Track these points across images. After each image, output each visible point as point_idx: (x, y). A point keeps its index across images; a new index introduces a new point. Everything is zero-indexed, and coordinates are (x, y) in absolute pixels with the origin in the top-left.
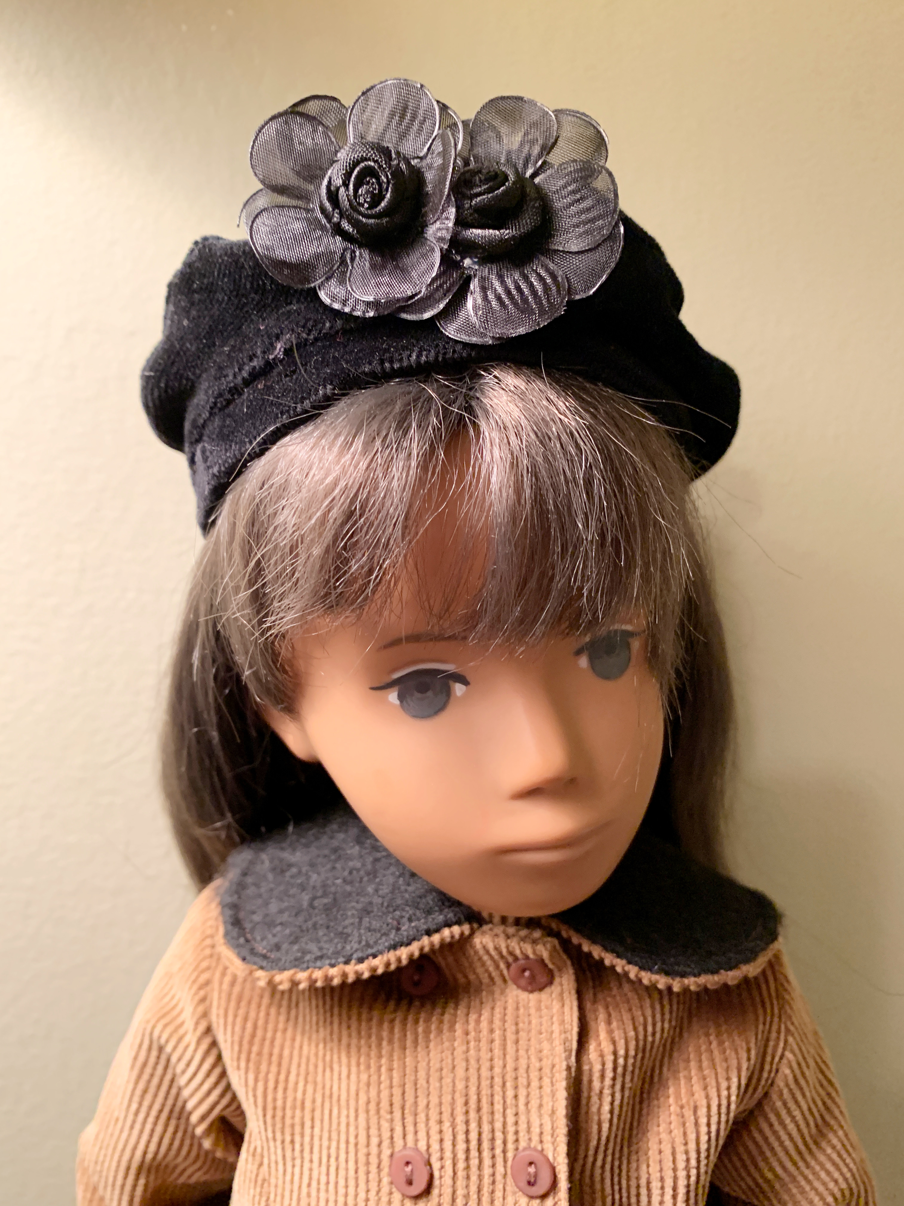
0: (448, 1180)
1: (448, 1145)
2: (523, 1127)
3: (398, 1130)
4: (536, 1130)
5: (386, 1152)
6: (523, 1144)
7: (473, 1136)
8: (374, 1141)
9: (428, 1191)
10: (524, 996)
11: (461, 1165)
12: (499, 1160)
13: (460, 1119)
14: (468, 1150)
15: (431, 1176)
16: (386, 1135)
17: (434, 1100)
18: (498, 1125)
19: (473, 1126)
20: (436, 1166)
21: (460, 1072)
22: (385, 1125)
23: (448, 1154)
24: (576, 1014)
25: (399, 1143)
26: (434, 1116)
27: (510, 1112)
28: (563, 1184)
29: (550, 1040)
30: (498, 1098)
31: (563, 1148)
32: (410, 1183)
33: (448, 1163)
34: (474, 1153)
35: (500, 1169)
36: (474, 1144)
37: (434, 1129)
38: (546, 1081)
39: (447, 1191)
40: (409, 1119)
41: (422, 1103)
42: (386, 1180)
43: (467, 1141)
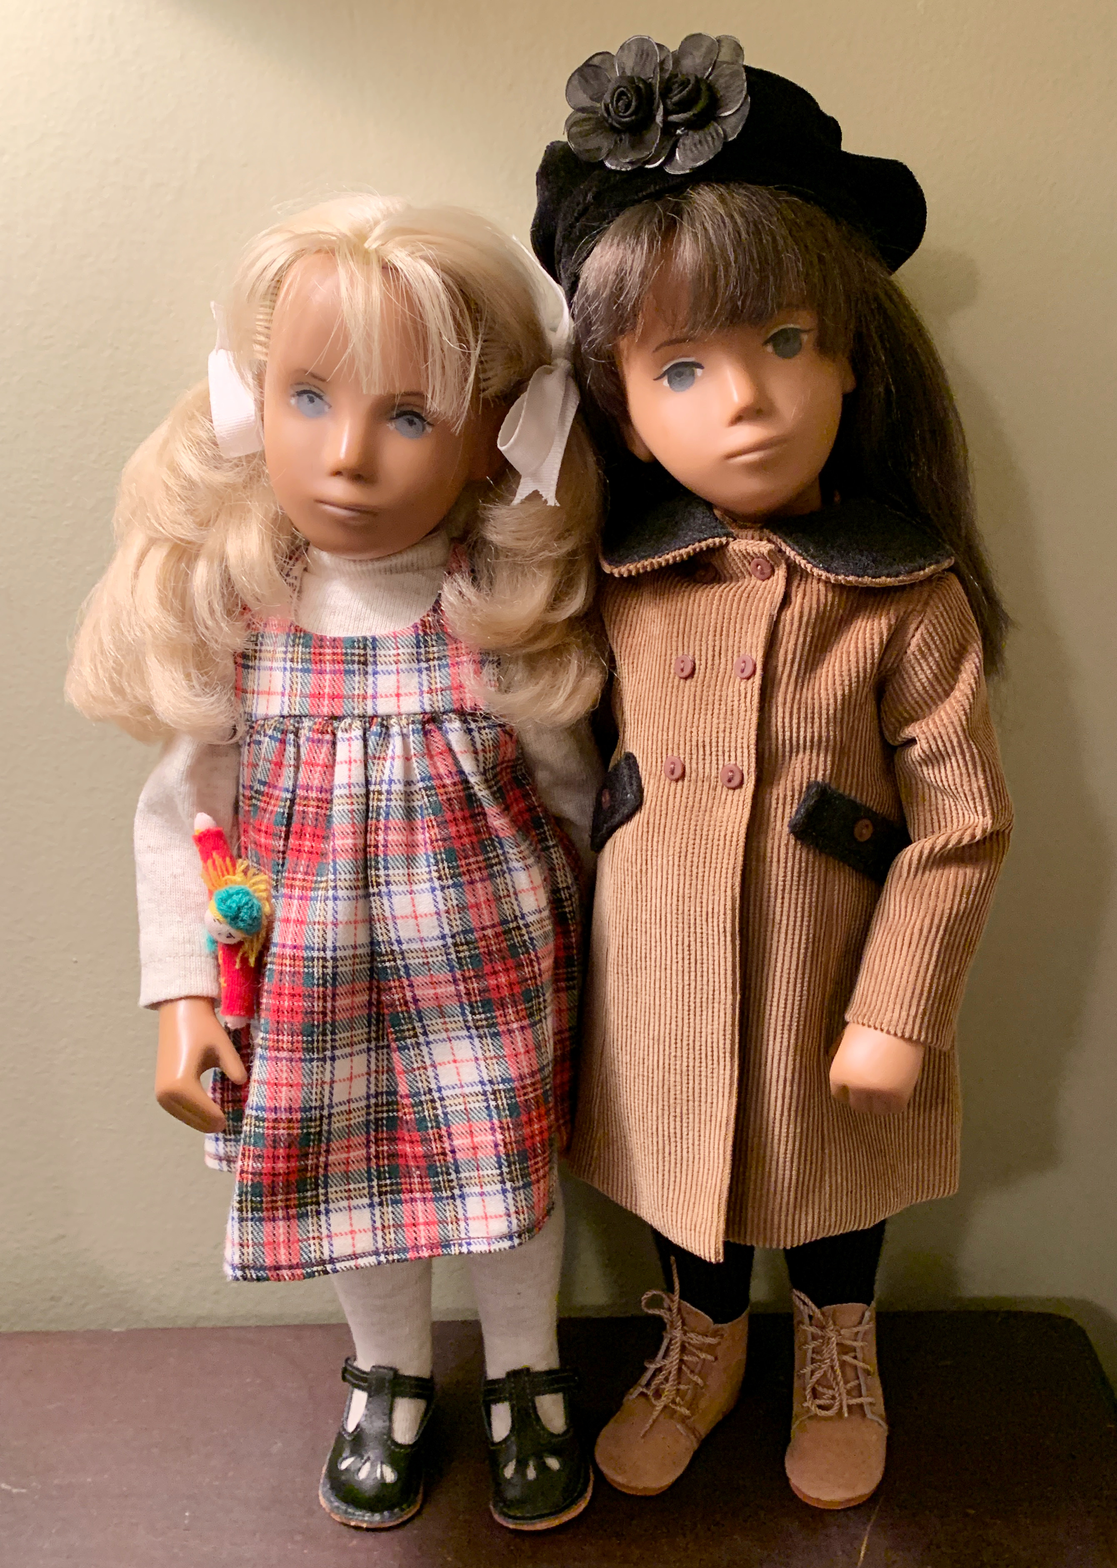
0: (702, 670)
1: (703, 653)
2: (743, 642)
3: (680, 645)
4: (748, 645)
5: (674, 657)
6: (742, 652)
7: (717, 649)
8: (669, 653)
9: (692, 674)
10: (759, 582)
11: (710, 662)
12: (729, 662)
13: (710, 637)
14: (714, 656)
15: (694, 669)
16: (674, 648)
17: (699, 630)
18: (731, 643)
19: (717, 643)
20: (697, 662)
21: (713, 616)
22: (674, 643)
23: (703, 658)
24: (783, 590)
25: (680, 652)
26: (698, 638)
27: (737, 639)
28: (759, 672)
29: (765, 602)
30: (732, 629)
31: (760, 654)
32: (682, 670)
33: (703, 662)
34: (717, 657)
35: (729, 667)
36: (717, 653)
37: (697, 643)
38: (758, 622)
39: (701, 676)
40: (686, 639)
41: (693, 632)
42: (672, 671)
43: (714, 650)
